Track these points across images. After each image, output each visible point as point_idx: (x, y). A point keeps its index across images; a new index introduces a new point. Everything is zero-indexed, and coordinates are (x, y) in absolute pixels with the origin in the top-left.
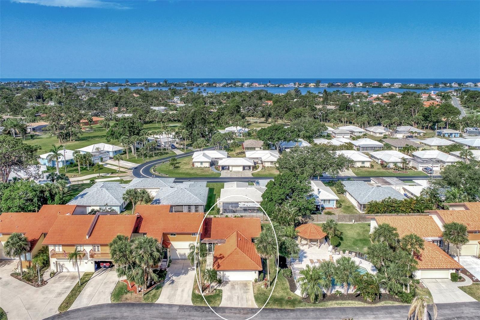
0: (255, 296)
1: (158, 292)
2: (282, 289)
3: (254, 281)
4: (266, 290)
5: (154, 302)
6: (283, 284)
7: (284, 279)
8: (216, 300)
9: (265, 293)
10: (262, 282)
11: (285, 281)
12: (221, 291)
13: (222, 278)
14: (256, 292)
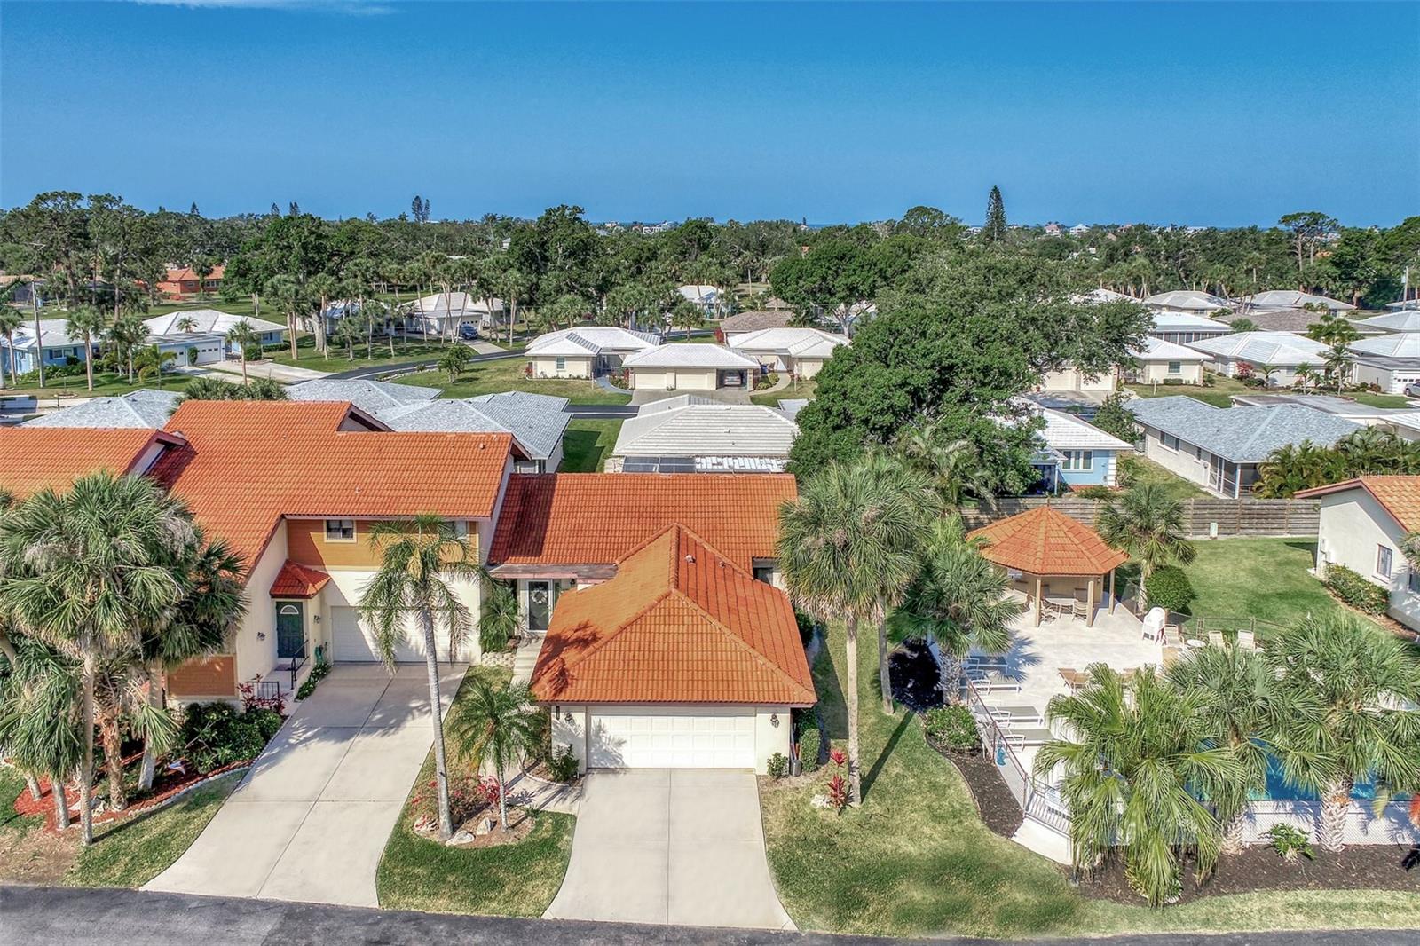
0: (772, 856)
1: (188, 821)
2: (937, 818)
3: (764, 770)
4: (841, 820)
5: (134, 883)
6: (934, 787)
7: (936, 762)
8: (530, 878)
9: (837, 839)
10: (815, 775)
11: (948, 772)
12: (563, 823)
13: (579, 753)
14: (778, 830)
